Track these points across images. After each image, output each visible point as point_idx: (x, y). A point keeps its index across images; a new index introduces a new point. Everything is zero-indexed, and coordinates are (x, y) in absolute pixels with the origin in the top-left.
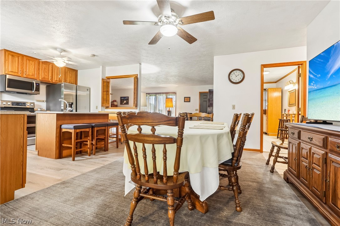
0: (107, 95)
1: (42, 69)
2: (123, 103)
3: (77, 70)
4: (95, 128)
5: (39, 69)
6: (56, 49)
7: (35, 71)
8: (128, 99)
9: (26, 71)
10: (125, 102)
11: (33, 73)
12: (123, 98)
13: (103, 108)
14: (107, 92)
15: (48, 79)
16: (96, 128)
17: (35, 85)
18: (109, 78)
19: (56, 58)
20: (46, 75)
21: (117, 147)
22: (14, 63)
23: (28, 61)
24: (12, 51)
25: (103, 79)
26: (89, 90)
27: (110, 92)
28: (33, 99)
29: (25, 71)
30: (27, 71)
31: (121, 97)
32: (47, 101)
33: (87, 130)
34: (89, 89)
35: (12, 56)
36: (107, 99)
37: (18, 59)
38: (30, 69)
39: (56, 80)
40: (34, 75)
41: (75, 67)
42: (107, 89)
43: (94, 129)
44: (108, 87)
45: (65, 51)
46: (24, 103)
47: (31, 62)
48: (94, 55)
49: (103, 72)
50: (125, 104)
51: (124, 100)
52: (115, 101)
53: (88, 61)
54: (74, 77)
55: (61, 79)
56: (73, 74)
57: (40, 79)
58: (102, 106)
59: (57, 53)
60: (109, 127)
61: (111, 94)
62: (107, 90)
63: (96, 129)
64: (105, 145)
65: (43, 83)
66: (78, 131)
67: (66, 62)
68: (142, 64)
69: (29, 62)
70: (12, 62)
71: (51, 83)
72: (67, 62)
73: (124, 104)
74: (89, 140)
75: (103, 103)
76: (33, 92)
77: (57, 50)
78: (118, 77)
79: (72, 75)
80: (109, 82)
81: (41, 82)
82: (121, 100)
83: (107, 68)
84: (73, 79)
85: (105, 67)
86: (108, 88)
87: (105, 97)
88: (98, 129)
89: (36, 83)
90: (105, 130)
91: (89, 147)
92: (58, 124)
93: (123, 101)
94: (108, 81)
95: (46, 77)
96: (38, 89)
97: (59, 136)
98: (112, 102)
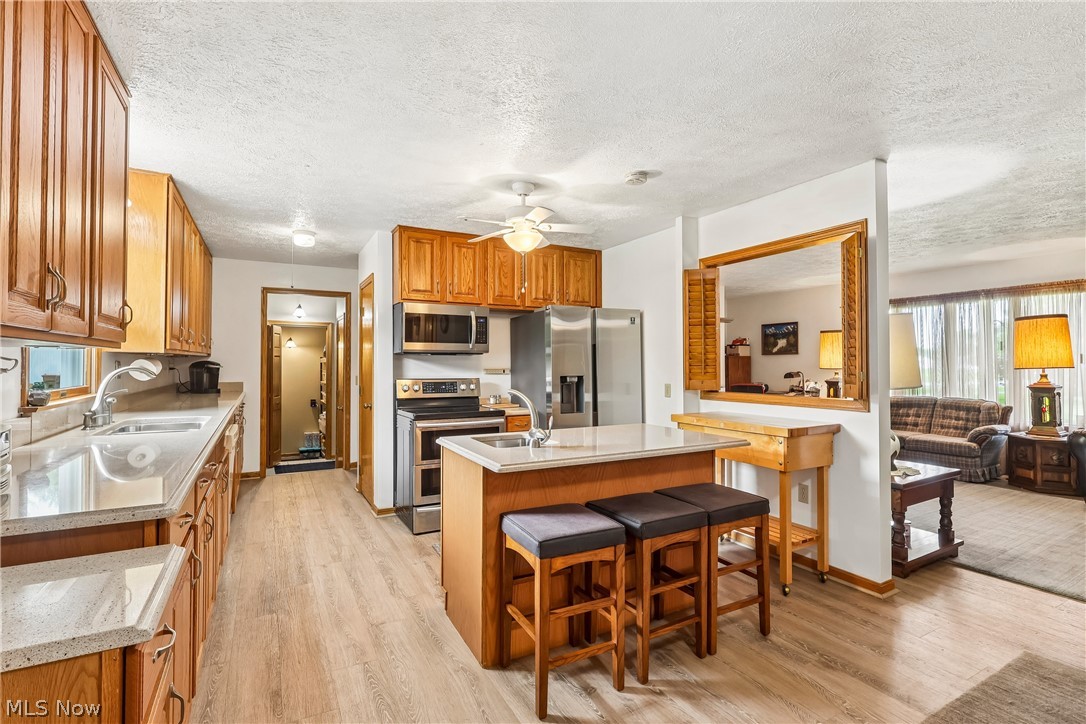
0: (706, 338)
1: (494, 269)
2: (775, 350)
3: (600, 252)
4: (644, 541)
5: (486, 269)
6: (507, 185)
7: (475, 277)
8: (795, 333)
9: (452, 284)
10: (782, 343)
11: (471, 285)
12: (771, 330)
13: (690, 394)
14: (706, 324)
15: (513, 296)
16: (647, 543)
17: (474, 322)
18: (712, 264)
19: (508, 223)
20: (506, 287)
21: (764, 629)
22: (422, 263)
23: (456, 249)
24: (416, 226)
25: (687, 273)
26: (638, 321)
27: (722, 312)
28: (476, 368)
29: (449, 281)
30: (456, 280)
31: (765, 327)
32: (513, 371)
33: (607, 554)
34: (637, 318)
35: (417, 242)
36: (706, 359)
37: (432, 247)
38: (463, 274)
39: (536, 298)
40: (474, 289)
41: (591, 242)
42: (706, 311)
43: (638, 545)
44: (709, 301)
45: (537, 186)
46: (452, 384)
47: (464, 250)
48: (644, 174)
49: (689, 241)
50: (782, 352)
51: (776, 336)
52: (741, 342)
53: (627, 208)
54: (589, 275)
55: (549, 292)
56: (586, 265)
57: (491, 301)
58: (687, 388)
59: (513, 199)
60: (715, 530)
61: (722, 320)
62: (706, 317)
63: (648, 547)
64: (698, 625)
65: (496, 311)
66: (559, 563)
67: (541, 227)
68: (893, 158)
69: (460, 251)
70: (418, 260)
71: (521, 308)
72: (545, 227)
73: (776, 353)
74: (616, 606)
75: (689, 377)
76: (471, 346)
77: (511, 189)
78: (753, 253)
79: (583, 271)
80: (713, 282)
81: (492, 310)
82: (765, 336)
83: (705, 221)
84: (587, 283)
85: (697, 218)
86: (709, 307)
87: (699, 349)
88: (661, 543)
89: (477, 318)
90: (696, 545)
91: (615, 641)
92: (489, 509)
93: (772, 339)
94: (709, 276)
95: (507, 292)
96: (483, 337)
97: (494, 565)
98: (731, 346)
